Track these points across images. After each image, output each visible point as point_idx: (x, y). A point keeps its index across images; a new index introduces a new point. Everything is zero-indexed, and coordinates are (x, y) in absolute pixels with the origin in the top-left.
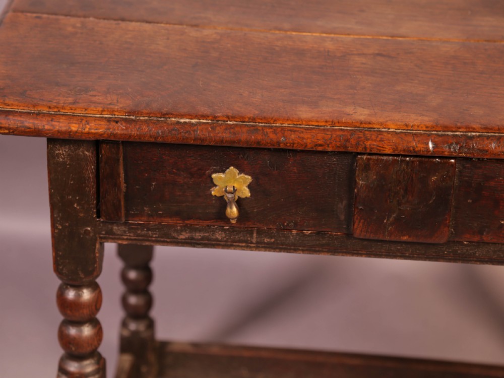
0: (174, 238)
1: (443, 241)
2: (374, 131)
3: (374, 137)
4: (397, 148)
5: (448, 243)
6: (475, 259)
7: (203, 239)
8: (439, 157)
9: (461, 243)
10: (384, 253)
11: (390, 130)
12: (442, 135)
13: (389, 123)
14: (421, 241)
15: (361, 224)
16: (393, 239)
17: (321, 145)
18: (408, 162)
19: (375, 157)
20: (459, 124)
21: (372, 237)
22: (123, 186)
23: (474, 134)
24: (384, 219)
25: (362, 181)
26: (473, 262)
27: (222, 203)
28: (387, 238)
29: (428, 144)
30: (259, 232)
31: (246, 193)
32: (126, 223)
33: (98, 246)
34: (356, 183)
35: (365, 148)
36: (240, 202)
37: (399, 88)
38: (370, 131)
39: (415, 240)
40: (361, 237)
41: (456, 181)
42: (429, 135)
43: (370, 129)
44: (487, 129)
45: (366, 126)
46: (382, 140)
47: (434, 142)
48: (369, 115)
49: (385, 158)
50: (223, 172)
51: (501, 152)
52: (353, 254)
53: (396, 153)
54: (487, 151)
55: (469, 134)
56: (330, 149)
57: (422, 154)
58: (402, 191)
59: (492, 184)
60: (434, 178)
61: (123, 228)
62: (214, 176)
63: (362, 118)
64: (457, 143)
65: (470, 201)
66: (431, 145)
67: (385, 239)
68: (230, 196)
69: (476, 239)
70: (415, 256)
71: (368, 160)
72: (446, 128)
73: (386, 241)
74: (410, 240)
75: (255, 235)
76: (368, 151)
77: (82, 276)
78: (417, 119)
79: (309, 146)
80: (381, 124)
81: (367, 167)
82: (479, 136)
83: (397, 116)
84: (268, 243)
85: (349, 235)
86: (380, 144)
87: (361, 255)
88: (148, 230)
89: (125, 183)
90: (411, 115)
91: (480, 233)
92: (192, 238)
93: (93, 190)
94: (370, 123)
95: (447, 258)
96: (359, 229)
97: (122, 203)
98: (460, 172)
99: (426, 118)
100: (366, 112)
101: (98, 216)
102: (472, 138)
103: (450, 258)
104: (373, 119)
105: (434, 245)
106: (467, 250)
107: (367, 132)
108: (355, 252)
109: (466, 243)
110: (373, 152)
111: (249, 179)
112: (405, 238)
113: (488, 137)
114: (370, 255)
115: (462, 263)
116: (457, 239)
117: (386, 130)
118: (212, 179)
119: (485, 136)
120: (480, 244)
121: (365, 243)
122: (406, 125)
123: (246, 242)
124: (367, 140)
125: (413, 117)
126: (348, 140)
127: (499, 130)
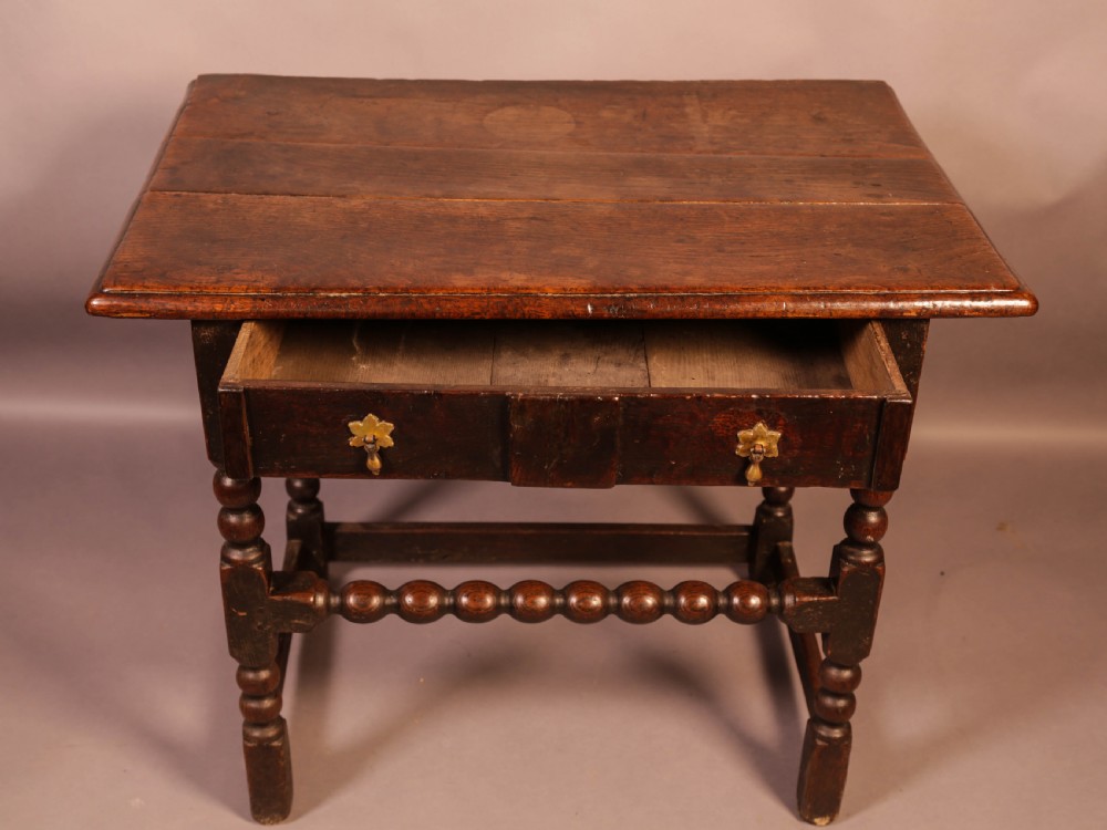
2: (532, 297)
3: (531, 303)
4: (556, 313)
11: (548, 295)
12: (601, 298)
13: (546, 288)
17: (478, 314)
20: (617, 287)
23: (632, 295)
29: (586, 307)
35: (524, 315)
37: (555, 251)
42: (588, 298)
43: (527, 295)
44: (645, 289)
45: (524, 292)
46: (540, 306)
47: (592, 305)
48: (526, 280)
51: (659, 312)
53: (555, 318)
54: (646, 311)
55: (627, 295)
56: (487, 317)
57: (581, 317)
63: (519, 284)
64: (616, 306)
66: (590, 308)
72: (604, 290)
76: (527, 318)
78: (575, 282)
79: (466, 315)
80: (538, 289)
82: (638, 297)
83: (555, 280)
86: (539, 310)
90: (569, 278)
94: (527, 289)
99: (584, 281)
100: (523, 277)
102: (630, 299)
104: (531, 285)
107: (524, 298)
110: (532, 318)
113: (646, 298)
117: (544, 295)
119: (643, 297)
122: (564, 289)
124: (526, 306)
125: (571, 280)
126: (505, 307)
127: (657, 290)
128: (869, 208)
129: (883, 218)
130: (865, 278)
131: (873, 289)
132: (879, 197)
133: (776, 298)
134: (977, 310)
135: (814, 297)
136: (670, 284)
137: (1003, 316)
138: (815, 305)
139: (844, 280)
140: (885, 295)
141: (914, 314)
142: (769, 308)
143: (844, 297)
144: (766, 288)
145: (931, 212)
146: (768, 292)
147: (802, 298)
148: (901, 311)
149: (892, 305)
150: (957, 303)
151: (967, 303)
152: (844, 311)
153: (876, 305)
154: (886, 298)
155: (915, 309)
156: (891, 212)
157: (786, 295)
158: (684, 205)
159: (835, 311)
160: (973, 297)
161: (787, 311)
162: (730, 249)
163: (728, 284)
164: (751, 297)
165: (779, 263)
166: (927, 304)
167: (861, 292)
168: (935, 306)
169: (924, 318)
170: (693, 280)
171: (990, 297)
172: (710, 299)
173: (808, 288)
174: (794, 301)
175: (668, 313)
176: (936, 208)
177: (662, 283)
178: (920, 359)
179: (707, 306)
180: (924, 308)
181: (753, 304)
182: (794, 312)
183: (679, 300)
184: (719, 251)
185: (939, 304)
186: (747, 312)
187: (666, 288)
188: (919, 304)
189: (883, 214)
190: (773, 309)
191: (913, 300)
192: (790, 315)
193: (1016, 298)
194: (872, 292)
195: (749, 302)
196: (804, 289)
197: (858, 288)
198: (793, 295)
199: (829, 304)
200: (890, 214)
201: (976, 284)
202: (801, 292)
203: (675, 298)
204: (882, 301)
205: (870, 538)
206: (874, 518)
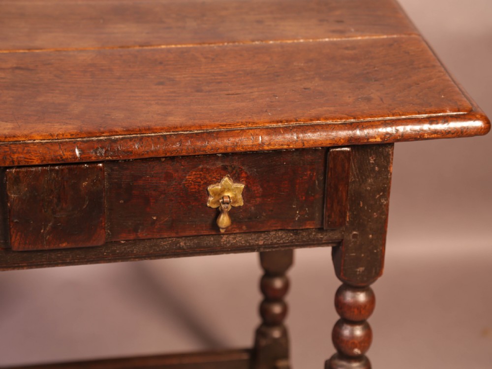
1: (101, 243)
2: (20, 144)
3: (20, 150)
4: (45, 158)
5: (106, 244)
6: (133, 256)
8: (87, 163)
9: (118, 243)
10: (45, 263)
11: (35, 142)
12: (87, 141)
13: (33, 135)
14: (79, 246)
15: (18, 237)
16: (52, 247)
18: (57, 171)
19: (24, 170)
20: (102, 129)
21: (31, 248)
23: (117, 137)
24: (41, 229)
25: (14, 194)
26: (132, 259)
28: (47, 248)
29: (74, 151)
34: (8, 197)
35: (13, 161)
37: (40, 99)
38: (16, 144)
39: (74, 246)
40: (20, 250)
41: (106, 183)
42: (75, 143)
43: (15, 143)
44: (129, 131)
45: (11, 139)
46: (28, 152)
47: (80, 149)
48: (13, 129)
49: (34, 169)
51: (144, 151)
52: (14, 268)
53: (45, 163)
54: (131, 152)
55: (113, 138)
57: (69, 161)
58: (55, 200)
59: (141, 182)
60: (85, 184)
63: (6, 132)
64: (102, 148)
65: (122, 201)
66: (77, 152)
67: (44, 249)
69: (132, 237)
70: (76, 261)
71: (17, 173)
72: (90, 134)
73: (46, 250)
74: (69, 246)
76: (16, 164)
78: (61, 128)
80: (26, 136)
81: (17, 180)
82: (123, 139)
83: (41, 127)
85: (8, 249)
86: (27, 156)
87: (22, 267)
90: (55, 124)
91: (135, 230)
94: (14, 137)
95: (107, 259)
96: (16, 242)
98: (108, 174)
99: (70, 127)
100: (10, 125)
102: (116, 141)
103: (110, 258)
104: (18, 133)
105: (92, 248)
106: (125, 249)
107: (12, 146)
108: (16, 265)
109: (123, 242)
110: (21, 164)
112: (64, 245)
113: (131, 139)
114: (31, 266)
115: (122, 261)
116: (113, 240)
117: (32, 141)
119: (128, 138)
120: (137, 241)
121: (25, 255)
122: (51, 135)
124: (14, 153)
125: (57, 126)
127: (140, 131)
128: (334, 43)
129: (347, 52)
130: (332, 109)
131: (341, 119)
132: (341, 32)
133: (251, 131)
134: (436, 132)
135: (287, 130)
136: (152, 124)
137: (459, 137)
138: (288, 136)
139: (313, 112)
140: (351, 124)
141: (378, 140)
142: (247, 142)
143: (314, 128)
144: (242, 124)
145: (390, 44)
146: (244, 127)
147: (275, 131)
148: (367, 138)
149: (358, 133)
150: (417, 127)
151: (426, 127)
152: (315, 141)
153: (344, 134)
154: (352, 126)
155: (379, 135)
156: (354, 46)
157: (261, 129)
158: (162, 50)
159: (308, 141)
160: (431, 120)
161: (263, 143)
162: (207, 88)
163: (207, 122)
164: (230, 133)
165: (253, 100)
166: (389, 130)
167: (329, 122)
168: (397, 131)
169: (387, 143)
170: (175, 120)
171: (446, 119)
172: (191, 136)
173: (281, 122)
174: (268, 134)
175: (152, 152)
176: (395, 40)
177: (145, 124)
178: (389, 181)
179: (189, 143)
180: (387, 133)
181: (232, 139)
182: (270, 144)
183: (162, 140)
184: (198, 91)
185: (401, 129)
186: (226, 147)
187: (149, 129)
188: (382, 130)
189: (347, 48)
190: (250, 143)
191: (377, 127)
192: (266, 148)
193: (470, 119)
194: (339, 122)
195: (228, 137)
196: (277, 122)
197: (326, 119)
198: (267, 128)
199: (301, 135)
200: (353, 48)
201: (433, 108)
202: (275, 125)
203: (158, 138)
204: (349, 129)
205: (357, 351)
206: (358, 332)
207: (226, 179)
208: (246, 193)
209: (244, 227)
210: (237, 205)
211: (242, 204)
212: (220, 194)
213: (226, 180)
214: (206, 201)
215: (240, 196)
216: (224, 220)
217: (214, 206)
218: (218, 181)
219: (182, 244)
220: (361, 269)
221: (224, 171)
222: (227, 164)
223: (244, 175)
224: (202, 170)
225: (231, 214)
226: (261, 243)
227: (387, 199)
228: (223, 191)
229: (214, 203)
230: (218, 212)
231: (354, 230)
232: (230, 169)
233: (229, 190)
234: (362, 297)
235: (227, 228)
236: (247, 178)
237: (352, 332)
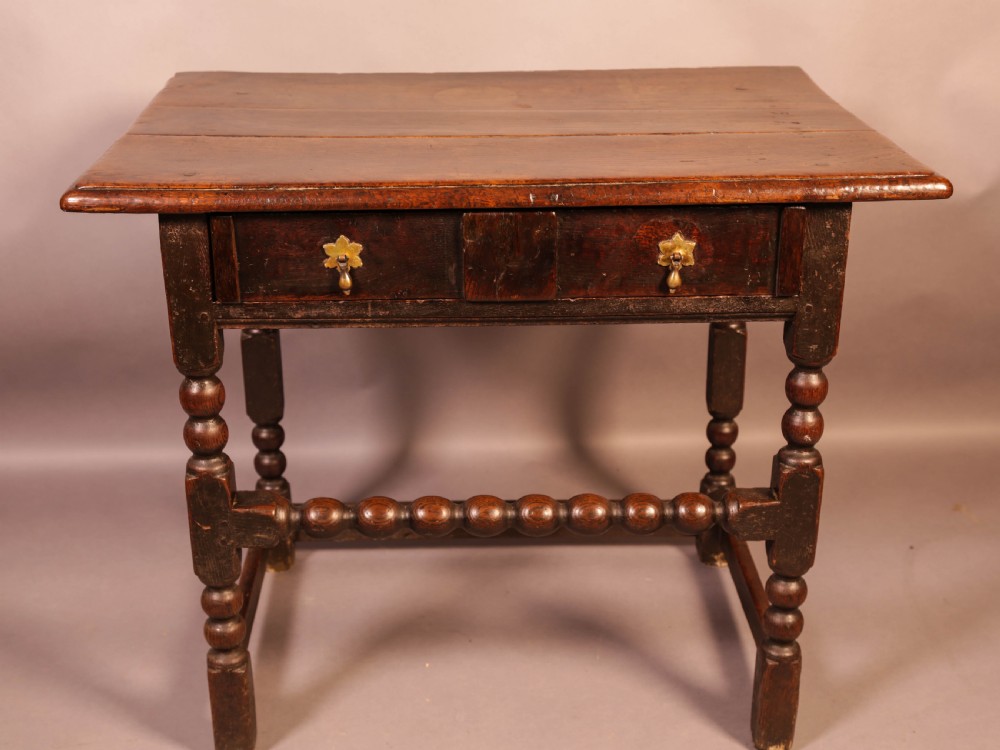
0: (290, 317)
1: (551, 297)
2: (477, 188)
3: (477, 193)
4: (500, 202)
6: (582, 318)
7: (318, 317)
8: (541, 209)
9: (568, 301)
10: (496, 318)
11: (491, 186)
12: (540, 188)
13: (490, 179)
14: (531, 299)
15: (472, 286)
16: (504, 299)
17: (427, 203)
18: (511, 217)
19: (480, 214)
20: (556, 178)
21: (483, 299)
22: (237, 264)
23: (570, 184)
24: (494, 279)
25: (470, 239)
26: (581, 321)
27: (335, 274)
28: (498, 299)
29: (529, 197)
30: (374, 306)
31: (358, 262)
32: (241, 305)
33: (215, 332)
34: (464, 242)
35: (470, 204)
36: (352, 272)
39: (524, 299)
40: (473, 300)
41: (558, 233)
42: (529, 188)
43: (472, 187)
45: (469, 184)
46: (484, 195)
47: (534, 196)
50: (334, 241)
51: (596, 200)
52: (467, 323)
53: (499, 206)
54: (584, 199)
55: (567, 185)
56: (435, 207)
57: (523, 207)
58: (508, 248)
59: (592, 235)
60: (537, 231)
61: (239, 310)
62: (325, 246)
63: (465, 178)
64: (556, 194)
65: (573, 254)
66: (531, 198)
67: (496, 300)
68: (342, 265)
69: (582, 293)
70: (526, 319)
71: (474, 217)
72: (545, 181)
73: (497, 302)
74: (520, 299)
75: (369, 308)
76: (472, 207)
77: (202, 365)
78: (517, 173)
79: (415, 204)
80: (483, 180)
81: (473, 225)
82: (576, 187)
84: (383, 317)
86: (483, 199)
87: (474, 322)
88: (264, 310)
89: (239, 261)
91: (586, 286)
92: (309, 317)
93: (207, 272)
94: (472, 181)
95: (556, 318)
96: (470, 291)
97: (237, 282)
98: (561, 224)
99: (525, 176)
101: (214, 299)
102: (569, 188)
103: (559, 318)
104: (475, 178)
105: (543, 302)
106: (574, 308)
107: (470, 189)
108: (468, 319)
109: (572, 300)
110: (477, 208)
111: (360, 247)
112: (515, 297)
113: (584, 187)
114: (483, 321)
117: (488, 186)
118: (323, 250)
119: (581, 186)
121: (478, 307)
122: (507, 180)
123: (361, 316)
124: (471, 196)
125: (512, 176)
126: (451, 197)
130: (788, 170)
131: (797, 176)
133: (705, 185)
134: (896, 192)
135: (742, 184)
136: (606, 176)
137: (920, 198)
138: (742, 191)
139: (768, 171)
140: (808, 181)
141: (837, 200)
142: (700, 194)
143: (770, 184)
144: (696, 177)
146: (698, 180)
147: (730, 186)
148: (825, 197)
149: (816, 191)
150: (877, 187)
151: (886, 188)
152: (770, 198)
153: (800, 191)
154: (809, 183)
155: (836, 193)
157: (715, 182)
159: (762, 197)
160: (891, 181)
161: (716, 196)
163: (660, 173)
164: (683, 185)
165: (707, 164)
166: (848, 189)
167: (785, 179)
168: (856, 190)
169: (845, 205)
170: (627, 173)
171: (907, 182)
173: (736, 176)
174: (722, 188)
175: (605, 201)
177: (598, 176)
178: (845, 249)
180: (845, 193)
181: (685, 191)
182: (723, 198)
183: (615, 190)
185: (860, 189)
186: (679, 199)
187: (602, 178)
188: (841, 190)
190: (703, 195)
191: (835, 186)
192: (720, 201)
193: (932, 181)
194: (796, 179)
195: (681, 188)
196: (732, 176)
198: (722, 183)
199: (756, 190)
201: (893, 171)
202: (729, 179)
203: (611, 187)
204: (805, 188)
205: (807, 437)
206: (810, 418)
207: (678, 235)
208: (699, 252)
209: (694, 290)
210: (687, 264)
211: (692, 263)
212: (670, 251)
213: (678, 237)
214: (658, 259)
215: (691, 256)
216: (675, 278)
217: (664, 264)
218: (669, 237)
219: (631, 307)
220: (814, 347)
221: (676, 226)
222: (679, 219)
223: (695, 232)
224: (653, 224)
225: (682, 274)
226: (711, 311)
227: (844, 270)
228: (674, 248)
229: (664, 260)
230: (667, 271)
231: (808, 301)
232: (681, 224)
233: (680, 247)
234: (814, 380)
235: (676, 288)
236: (699, 235)
237: (804, 418)
